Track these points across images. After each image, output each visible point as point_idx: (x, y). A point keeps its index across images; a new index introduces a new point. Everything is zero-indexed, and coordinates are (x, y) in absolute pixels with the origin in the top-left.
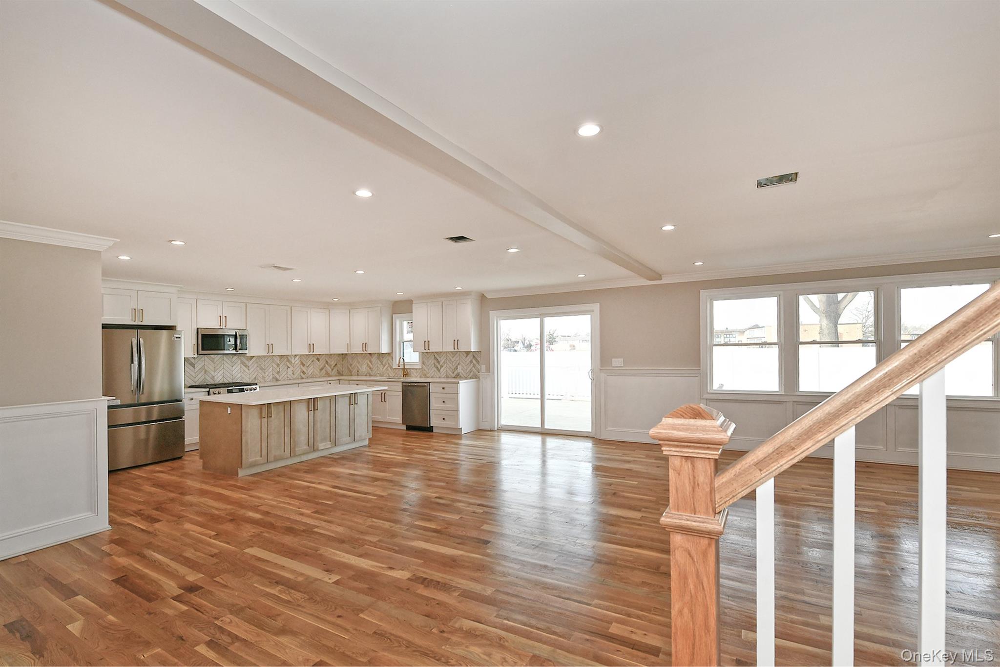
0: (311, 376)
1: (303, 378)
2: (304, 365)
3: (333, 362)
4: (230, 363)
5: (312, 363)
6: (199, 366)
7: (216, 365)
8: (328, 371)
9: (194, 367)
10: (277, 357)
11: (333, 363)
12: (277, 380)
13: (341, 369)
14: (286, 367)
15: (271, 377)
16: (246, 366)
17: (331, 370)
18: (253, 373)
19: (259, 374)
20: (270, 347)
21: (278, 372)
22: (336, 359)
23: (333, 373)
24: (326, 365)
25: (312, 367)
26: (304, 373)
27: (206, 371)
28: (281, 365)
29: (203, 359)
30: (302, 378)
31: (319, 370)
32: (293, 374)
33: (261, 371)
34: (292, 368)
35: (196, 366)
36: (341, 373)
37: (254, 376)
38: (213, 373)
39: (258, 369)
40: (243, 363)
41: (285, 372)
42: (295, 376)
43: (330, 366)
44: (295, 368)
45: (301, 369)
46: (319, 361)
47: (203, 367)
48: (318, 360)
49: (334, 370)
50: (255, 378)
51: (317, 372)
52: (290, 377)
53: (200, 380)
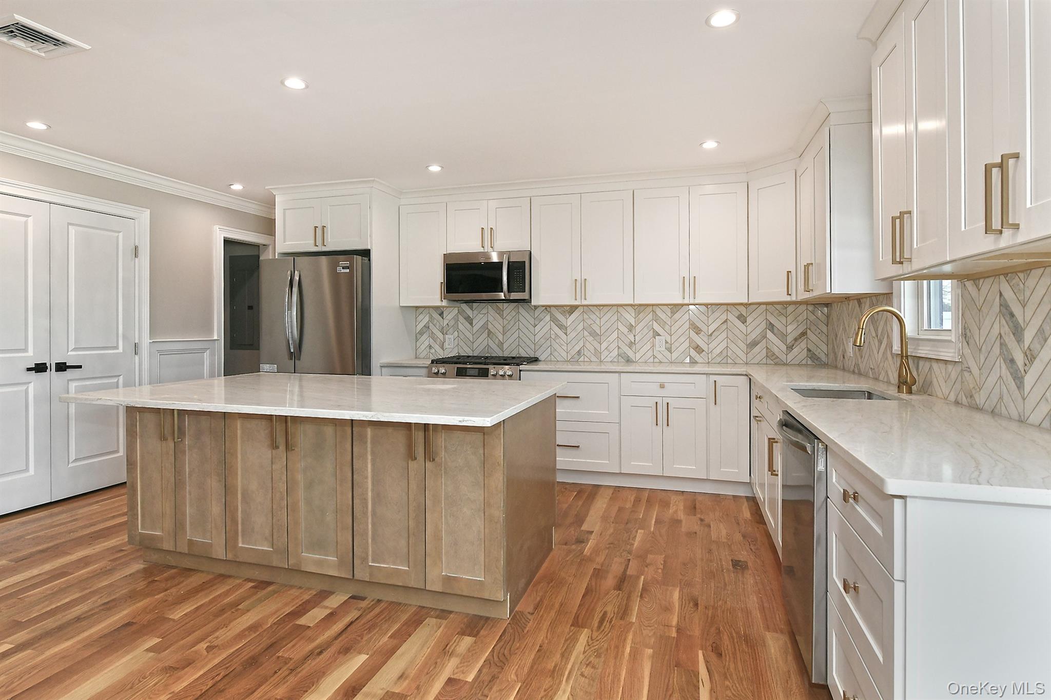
0: (719, 359)
1: (696, 363)
2: (698, 331)
3: (790, 328)
4: (532, 322)
5: (724, 326)
6: (479, 322)
7: (506, 322)
8: (776, 350)
9: (471, 324)
10: (629, 309)
11: (792, 330)
12: (629, 361)
13: (824, 348)
14: (651, 333)
15: (615, 353)
16: (561, 327)
17: (784, 348)
18: (574, 342)
19: (588, 345)
20: (581, 286)
21: (631, 344)
22: (800, 318)
23: (790, 357)
24: (769, 335)
25: (724, 335)
26: (699, 350)
27: (490, 332)
28: (638, 328)
29: (484, 311)
30: (693, 362)
31: (744, 347)
32: (669, 350)
33: (590, 339)
34: (665, 336)
35: (474, 322)
36: (824, 358)
37: (577, 348)
38: (501, 337)
39: (586, 333)
40: (554, 319)
41: (649, 346)
42: (675, 355)
43: (782, 336)
44: (674, 337)
45: (691, 341)
46: (744, 322)
47: (485, 327)
48: (742, 319)
49: (796, 350)
50: (579, 352)
51: (738, 350)
52: (660, 356)
53: (482, 347)
